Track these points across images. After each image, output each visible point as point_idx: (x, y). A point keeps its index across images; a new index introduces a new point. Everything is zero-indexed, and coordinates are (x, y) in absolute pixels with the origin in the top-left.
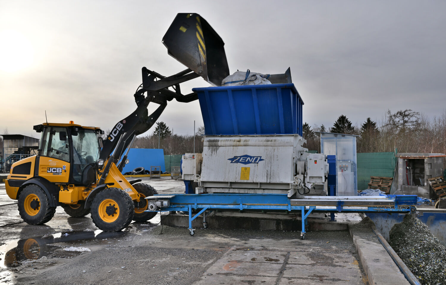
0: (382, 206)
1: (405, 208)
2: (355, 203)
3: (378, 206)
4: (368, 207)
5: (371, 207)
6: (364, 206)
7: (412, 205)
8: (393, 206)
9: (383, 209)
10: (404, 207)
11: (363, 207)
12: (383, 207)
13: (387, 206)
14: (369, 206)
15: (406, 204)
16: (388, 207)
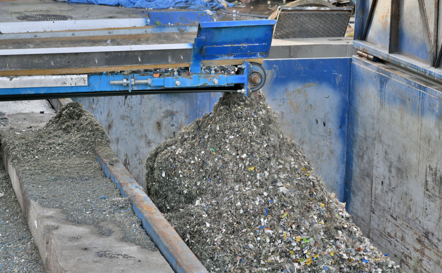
0: (142, 68)
1: (229, 73)
2: (36, 61)
3: (127, 68)
4: (90, 75)
5: (101, 74)
6: (74, 71)
7: (254, 59)
8: (183, 66)
9: (149, 81)
10: (223, 69)
11: (69, 76)
12: (146, 71)
13: (162, 67)
14: (93, 70)
15: (232, 58)
16: (166, 71)
